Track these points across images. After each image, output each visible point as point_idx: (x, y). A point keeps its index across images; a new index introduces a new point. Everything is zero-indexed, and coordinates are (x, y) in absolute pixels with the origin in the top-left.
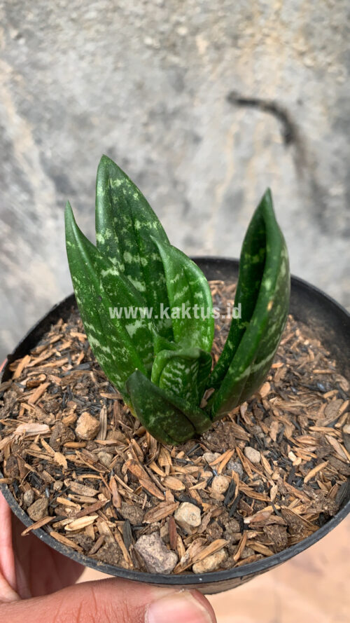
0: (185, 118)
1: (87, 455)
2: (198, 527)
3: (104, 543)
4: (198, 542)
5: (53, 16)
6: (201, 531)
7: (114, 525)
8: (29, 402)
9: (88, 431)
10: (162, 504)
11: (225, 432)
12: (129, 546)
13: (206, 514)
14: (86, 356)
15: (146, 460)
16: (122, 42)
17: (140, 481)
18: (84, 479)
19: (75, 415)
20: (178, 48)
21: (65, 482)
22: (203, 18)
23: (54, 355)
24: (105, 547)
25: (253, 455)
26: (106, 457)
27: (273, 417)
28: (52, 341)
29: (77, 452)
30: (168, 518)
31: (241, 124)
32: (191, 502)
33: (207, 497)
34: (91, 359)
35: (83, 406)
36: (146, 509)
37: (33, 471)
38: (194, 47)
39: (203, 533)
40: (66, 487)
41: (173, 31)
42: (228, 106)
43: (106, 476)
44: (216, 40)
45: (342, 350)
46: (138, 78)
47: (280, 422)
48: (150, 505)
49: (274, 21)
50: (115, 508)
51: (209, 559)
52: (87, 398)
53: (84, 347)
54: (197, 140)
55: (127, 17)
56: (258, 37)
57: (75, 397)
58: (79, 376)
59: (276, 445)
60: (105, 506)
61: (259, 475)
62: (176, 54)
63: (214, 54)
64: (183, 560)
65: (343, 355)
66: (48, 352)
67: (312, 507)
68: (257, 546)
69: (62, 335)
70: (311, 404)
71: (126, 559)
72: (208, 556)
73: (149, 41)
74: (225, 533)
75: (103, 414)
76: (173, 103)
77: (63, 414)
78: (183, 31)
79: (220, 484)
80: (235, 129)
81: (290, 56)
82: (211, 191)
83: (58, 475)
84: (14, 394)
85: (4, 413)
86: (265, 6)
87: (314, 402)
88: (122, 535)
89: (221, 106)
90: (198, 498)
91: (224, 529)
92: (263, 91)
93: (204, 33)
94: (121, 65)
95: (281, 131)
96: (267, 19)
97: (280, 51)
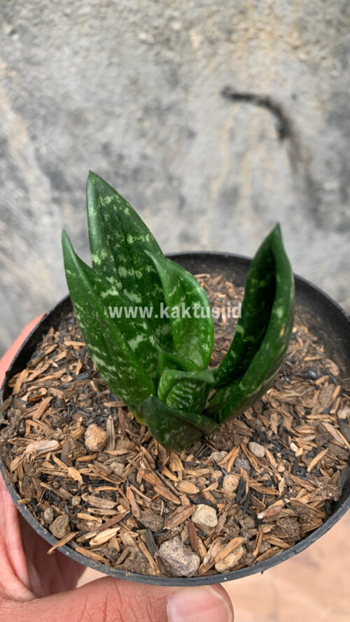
0: (180, 113)
1: (100, 468)
2: (216, 527)
3: (130, 553)
4: (218, 542)
5: (46, 12)
6: (218, 531)
7: (137, 535)
8: (34, 419)
9: (98, 444)
10: (179, 509)
11: (228, 430)
12: (154, 553)
13: (222, 514)
14: (83, 365)
15: (158, 465)
16: (116, 37)
17: (155, 488)
18: (100, 491)
19: (82, 428)
20: (172, 44)
21: (83, 496)
22: (196, 13)
23: (51, 366)
24: (131, 558)
25: (258, 450)
26: (118, 467)
27: (272, 409)
28: (47, 352)
29: (89, 465)
30: (187, 522)
31: (236, 119)
32: (206, 504)
33: (220, 496)
34: (88, 368)
35: (89, 418)
36: (164, 515)
37: (50, 489)
38: (188, 42)
39: (221, 532)
40: (84, 502)
41: (166, 26)
42: (223, 101)
43: (122, 486)
44: (209, 34)
45: (329, 336)
46: (131, 73)
47: (279, 414)
48: (167, 511)
49: (268, 15)
50: (134, 518)
51: (230, 557)
52: (91, 409)
53: (80, 355)
54: (191, 135)
55: (121, 12)
56: (252, 31)
57: (80, 409)
58: (80, 386)
59: (278, 438)
60: (125, 517)
61: (265, 469)
62: (171, 49)
63: (207, 49)
64: (206, 560)
65: (331, 340)
66: (44, 364)
67: (318, 495)
68: (272, 540)
69: (56, 345)
70: (305, 392)
71: (153, 566)
72: (229, 554)
73: (143, 36)
74: (242, 530)
75: (110, 423)
76: (167, 98)
77: (70, 428)
78: (177, 26)
79: (231, 482)
80: (229, 124)
81: (284, 51)
82: (206, 187)
83: (75, 490)
84: (18, 412)
85: (10, 432)
87: (309, 390)
88: (145, 544)
89: (216, 101)
90: (212, 499)
91: (240, 527)
92: (258, 86)
93: (198, 28)
94: (115, 60)
95: (276, 125)
96: (261, 13)
97: (273, 46)
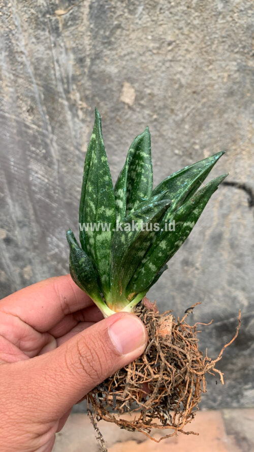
20: (193, 156)
22: (208, 141)
31: (224, 195)
38: (202, 155)
41: (191, 147)
44: (214, 151)
49: (248, 143)
55: (166, 140)
56: (239, 150)
62: (191, 158)
73: (177, 152)
78: (197, 147)
80: (221, 198)
82: (202, 233)
86: (243, 136)
92: (240, 178)
93: (208, 148)
94: (159, 163)
95: (248, 199)
96: (244, 142)
97: (250, 158)
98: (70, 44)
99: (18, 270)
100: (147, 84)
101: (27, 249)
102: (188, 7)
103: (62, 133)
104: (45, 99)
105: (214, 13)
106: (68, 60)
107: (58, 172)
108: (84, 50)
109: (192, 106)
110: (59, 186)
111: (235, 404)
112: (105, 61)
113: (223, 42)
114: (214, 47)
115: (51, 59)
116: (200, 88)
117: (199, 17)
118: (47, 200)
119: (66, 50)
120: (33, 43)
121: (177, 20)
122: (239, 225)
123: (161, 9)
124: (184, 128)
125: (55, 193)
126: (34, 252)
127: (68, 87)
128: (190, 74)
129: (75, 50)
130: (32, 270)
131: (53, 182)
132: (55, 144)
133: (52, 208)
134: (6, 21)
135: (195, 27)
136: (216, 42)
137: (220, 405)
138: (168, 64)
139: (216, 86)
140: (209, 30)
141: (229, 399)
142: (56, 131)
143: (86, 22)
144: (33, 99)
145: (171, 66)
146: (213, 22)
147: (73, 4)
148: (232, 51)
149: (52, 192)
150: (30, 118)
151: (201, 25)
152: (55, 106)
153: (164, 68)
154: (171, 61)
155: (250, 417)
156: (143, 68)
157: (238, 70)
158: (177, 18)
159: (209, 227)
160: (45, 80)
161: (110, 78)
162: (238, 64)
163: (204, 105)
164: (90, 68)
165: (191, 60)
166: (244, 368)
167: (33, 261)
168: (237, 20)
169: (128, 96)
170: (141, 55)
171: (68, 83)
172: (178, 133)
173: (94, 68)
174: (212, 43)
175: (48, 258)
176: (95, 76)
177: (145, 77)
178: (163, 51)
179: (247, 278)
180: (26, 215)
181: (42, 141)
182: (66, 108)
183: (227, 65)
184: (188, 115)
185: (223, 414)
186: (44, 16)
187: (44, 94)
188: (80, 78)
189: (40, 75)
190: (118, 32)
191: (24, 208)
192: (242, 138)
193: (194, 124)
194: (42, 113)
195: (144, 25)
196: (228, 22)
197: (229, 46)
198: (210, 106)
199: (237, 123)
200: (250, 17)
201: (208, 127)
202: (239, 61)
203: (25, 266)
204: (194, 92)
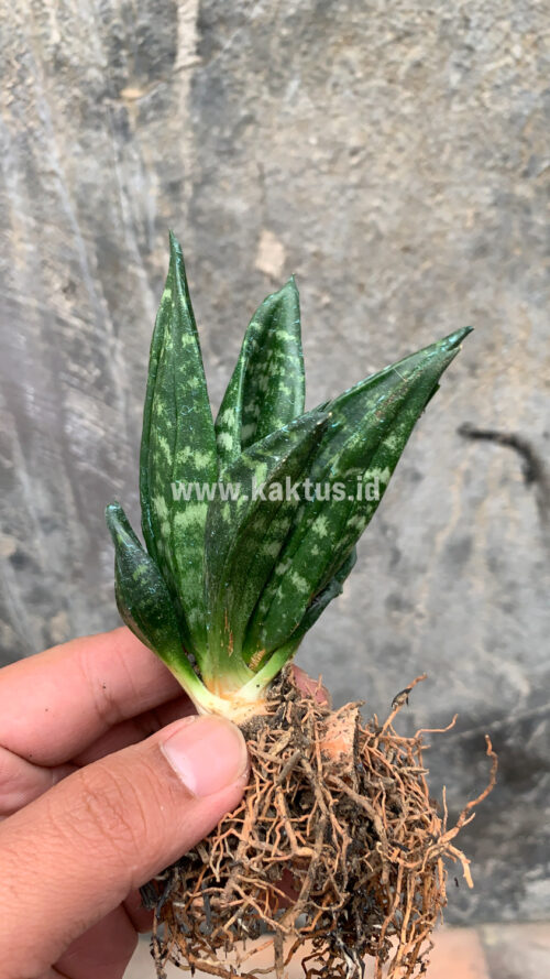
31: (474, 460)
42: (459, 439)
49: (520, 350)
54: (417, 477)
55: (350, 346)
56: (500, 367)
63: (447, 385)
80: (465, 465)
81: (536, 387)
82: (429, 539)
86: (508, 336)
89: (451, 439)
92: (504, 424)
95: (523, 467)
96: (510, 349)
97: (523, 381)
98: (152, 155)
99: (39, 623)
100: (308, 233)
101: (60, 578)
102: (391, 81)
103: (135, 334)
104: (100, 267)
105: (441, 92)
106: (148, 186)
107: (127, 416)
108: (179, 167)
109: (402, 278)
110: (128, 444)
111: (508, 914)
112: (224, 190)
113: (463, 148)
114: (444, 158)
115: (113, 186)
116: (417, 241)
117: (411, 99)
118: (103, 474)
119: (144, 167)
120: (76, 154)
121: (370, 107)
122: (505, 521)
123: (335, 85)
124: (386, 323)
125: (119, 458)
126: (74, 582)
127: (148, 241)
128: (398, 213)
129: (160, 168)
130: (70, 622)
131: (116, 436)
132: (120, 359)
133: (114, 490)
134: (24, 111)
135: (404, 119)
136: (448, 148)
137: (476, 915)
138: (350, 193)
139: (451, 237)
140: (434, 126)
141: (494, 903)
142: (122, 331)
143: (183, 111)
144: (75, 265)
145: (357, 198)
146: (441, 109)
147: (158, 78)
148: (482, 167)
149: (113, 457)
150: (68, 305)
151: (417, 116)
152: (121, 279)
153: (342, 201)
154: (357, 186)
155: (543, 941)
156: (302, 202)
157: (495, 204)
158: (368, 101)
159: (444, 526)
160: (100, 226)
161: (233, 222)
162: (495, 191)
163: (426, 274)
164: (192, 202)
165: (397, 183)
166: (526, 831)
167: (71, 602)
168: (488, 104)
169: (270, 258)
170: (294, 175)
171: (147, 232)
172: (373, 333)
173: (201, 202)
174: (441, 150)
175: (104, 597)
176: (201, 219)
177: (304, 220)
178: (340, 167)
179: (525, 634)
180: (58, 505)
181: (95, 351)
182: (144, 285)
183: (472, 194)
184: (394, 294)
185: (482, 935)
186: (99, 100)
187: (98, 255)
188: (172, 222)
189: (90, 219)
190: (249, 131)
191: (53, 491)
192: (507, 340)
193: (405, 314)
194: (93, 295)
195: (302, 118)
196: (471, 109)
197: (476, 157)
198: (439, 277)
199: (496, 311)
200: (515, 98)
201: (436, 320)
202: (496, 186)
203: (53, 614)
204: (406, 249)
